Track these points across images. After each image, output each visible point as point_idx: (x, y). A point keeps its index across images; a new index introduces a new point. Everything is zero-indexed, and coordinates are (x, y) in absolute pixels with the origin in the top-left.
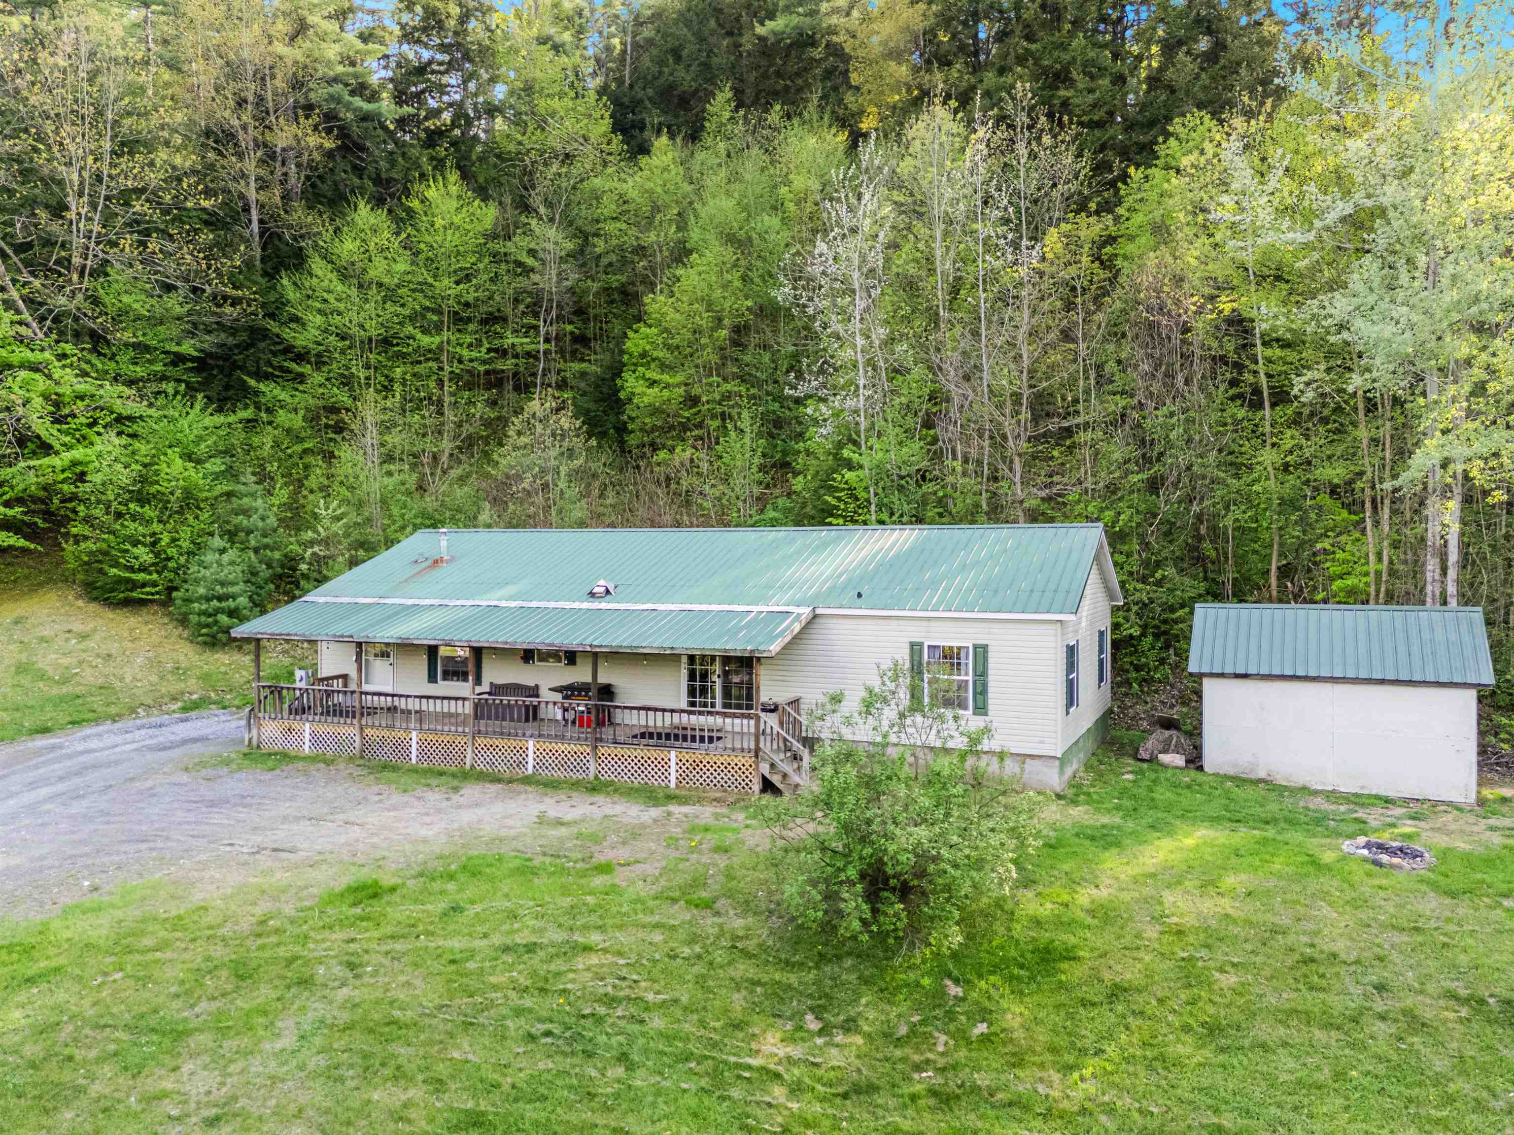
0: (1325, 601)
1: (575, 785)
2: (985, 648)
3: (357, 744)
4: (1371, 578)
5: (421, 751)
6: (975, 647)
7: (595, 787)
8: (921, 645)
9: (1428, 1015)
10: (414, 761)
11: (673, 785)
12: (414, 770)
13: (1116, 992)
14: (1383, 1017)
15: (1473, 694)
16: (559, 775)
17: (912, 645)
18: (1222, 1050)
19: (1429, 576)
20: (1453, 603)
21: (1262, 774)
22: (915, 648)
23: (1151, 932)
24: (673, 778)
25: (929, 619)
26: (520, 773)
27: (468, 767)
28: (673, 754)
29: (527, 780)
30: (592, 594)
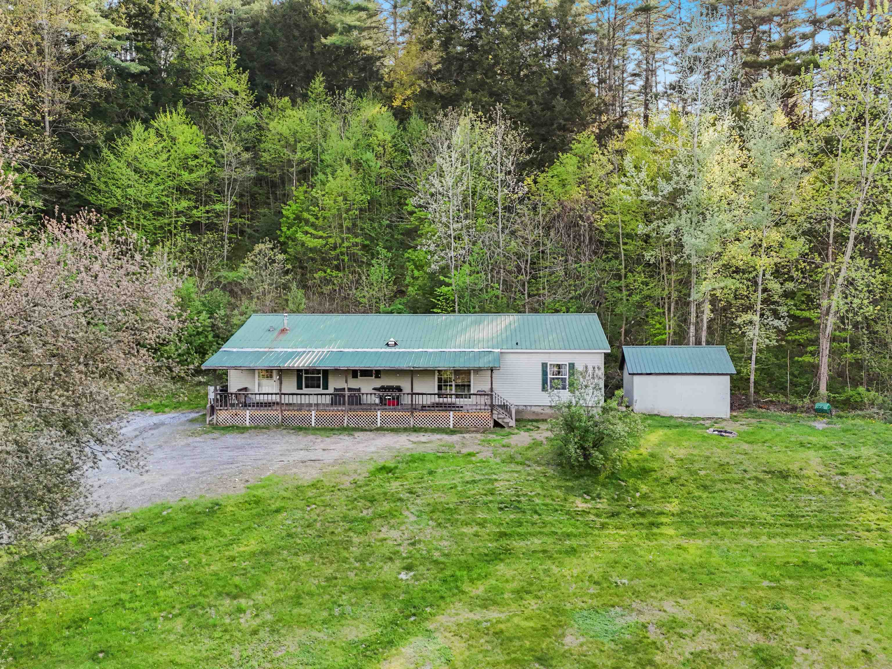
0: (649, 344)
1: (405, 430)
2: (573, 364)
3: (280, 418)
4: (667, 335)
5: (317, 420)
6: (570, 364)
7: (416, 430)
8: (546, 364)
9: (761, 477)
10: (313, 425)
11: (451, 427)
12: (315, 429)
13: (672, 480)
14: (749, 479)
15: (728, 377)
16: (395, 426)
17: (543, 364)
18: (710, 493)
19: (691, 334)
20: (704, 344)
21: (656, 412)
22: (544, 366)
23: (673, 461)
24: (452, 422)
25: (550, 353)
26: (373, 427)
27: (345, 425)
28: (452, 413)
29: (378, 429)
30: (387, 344)
